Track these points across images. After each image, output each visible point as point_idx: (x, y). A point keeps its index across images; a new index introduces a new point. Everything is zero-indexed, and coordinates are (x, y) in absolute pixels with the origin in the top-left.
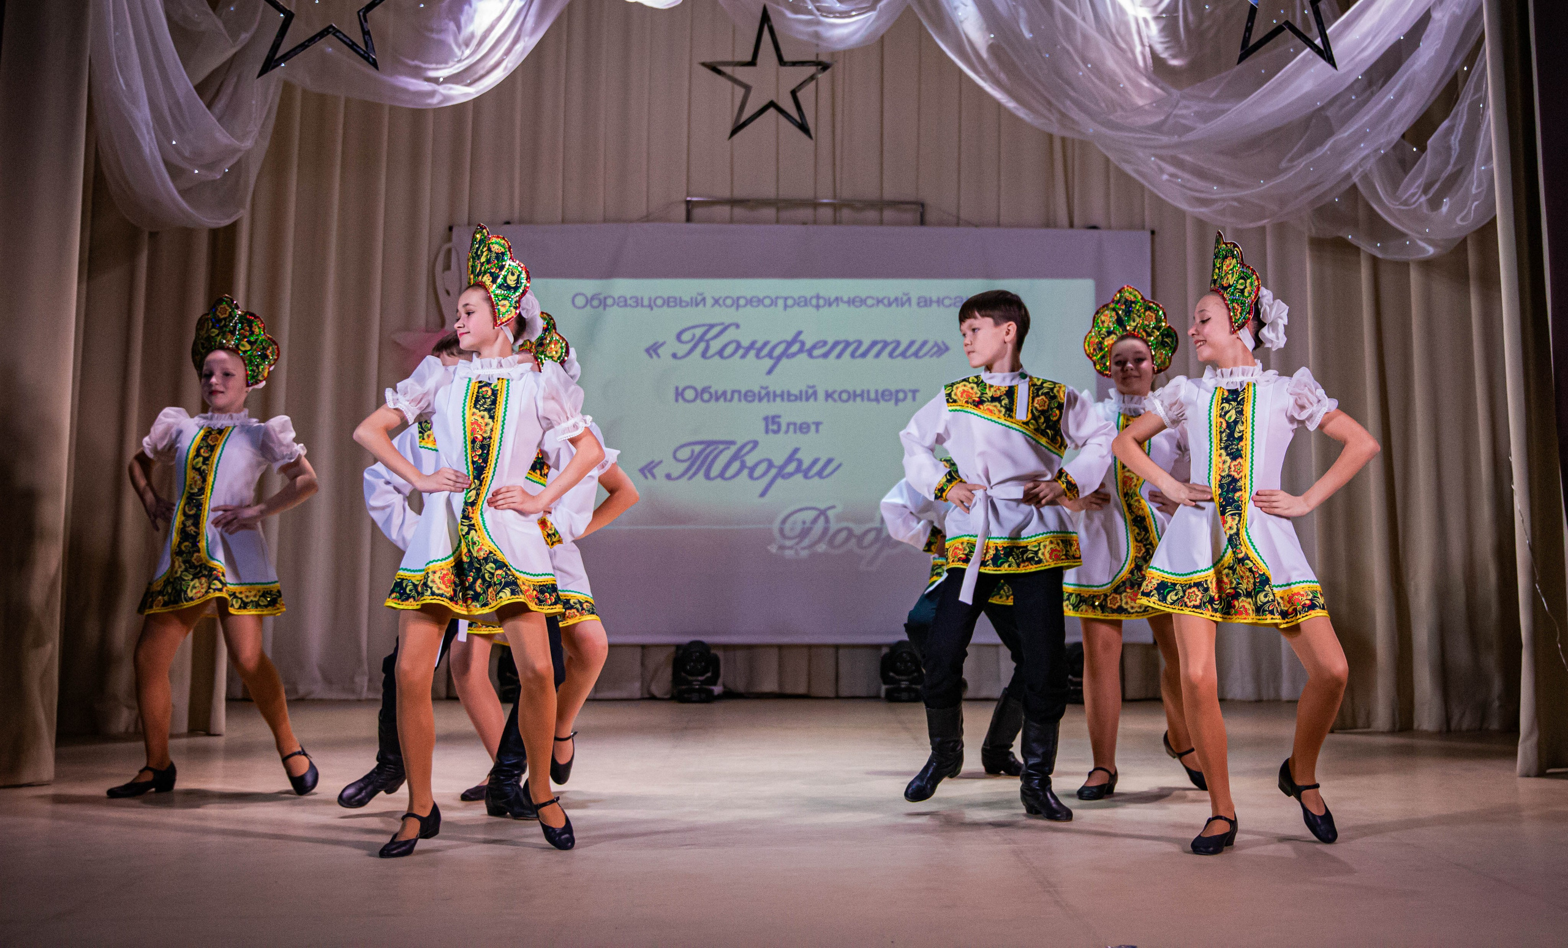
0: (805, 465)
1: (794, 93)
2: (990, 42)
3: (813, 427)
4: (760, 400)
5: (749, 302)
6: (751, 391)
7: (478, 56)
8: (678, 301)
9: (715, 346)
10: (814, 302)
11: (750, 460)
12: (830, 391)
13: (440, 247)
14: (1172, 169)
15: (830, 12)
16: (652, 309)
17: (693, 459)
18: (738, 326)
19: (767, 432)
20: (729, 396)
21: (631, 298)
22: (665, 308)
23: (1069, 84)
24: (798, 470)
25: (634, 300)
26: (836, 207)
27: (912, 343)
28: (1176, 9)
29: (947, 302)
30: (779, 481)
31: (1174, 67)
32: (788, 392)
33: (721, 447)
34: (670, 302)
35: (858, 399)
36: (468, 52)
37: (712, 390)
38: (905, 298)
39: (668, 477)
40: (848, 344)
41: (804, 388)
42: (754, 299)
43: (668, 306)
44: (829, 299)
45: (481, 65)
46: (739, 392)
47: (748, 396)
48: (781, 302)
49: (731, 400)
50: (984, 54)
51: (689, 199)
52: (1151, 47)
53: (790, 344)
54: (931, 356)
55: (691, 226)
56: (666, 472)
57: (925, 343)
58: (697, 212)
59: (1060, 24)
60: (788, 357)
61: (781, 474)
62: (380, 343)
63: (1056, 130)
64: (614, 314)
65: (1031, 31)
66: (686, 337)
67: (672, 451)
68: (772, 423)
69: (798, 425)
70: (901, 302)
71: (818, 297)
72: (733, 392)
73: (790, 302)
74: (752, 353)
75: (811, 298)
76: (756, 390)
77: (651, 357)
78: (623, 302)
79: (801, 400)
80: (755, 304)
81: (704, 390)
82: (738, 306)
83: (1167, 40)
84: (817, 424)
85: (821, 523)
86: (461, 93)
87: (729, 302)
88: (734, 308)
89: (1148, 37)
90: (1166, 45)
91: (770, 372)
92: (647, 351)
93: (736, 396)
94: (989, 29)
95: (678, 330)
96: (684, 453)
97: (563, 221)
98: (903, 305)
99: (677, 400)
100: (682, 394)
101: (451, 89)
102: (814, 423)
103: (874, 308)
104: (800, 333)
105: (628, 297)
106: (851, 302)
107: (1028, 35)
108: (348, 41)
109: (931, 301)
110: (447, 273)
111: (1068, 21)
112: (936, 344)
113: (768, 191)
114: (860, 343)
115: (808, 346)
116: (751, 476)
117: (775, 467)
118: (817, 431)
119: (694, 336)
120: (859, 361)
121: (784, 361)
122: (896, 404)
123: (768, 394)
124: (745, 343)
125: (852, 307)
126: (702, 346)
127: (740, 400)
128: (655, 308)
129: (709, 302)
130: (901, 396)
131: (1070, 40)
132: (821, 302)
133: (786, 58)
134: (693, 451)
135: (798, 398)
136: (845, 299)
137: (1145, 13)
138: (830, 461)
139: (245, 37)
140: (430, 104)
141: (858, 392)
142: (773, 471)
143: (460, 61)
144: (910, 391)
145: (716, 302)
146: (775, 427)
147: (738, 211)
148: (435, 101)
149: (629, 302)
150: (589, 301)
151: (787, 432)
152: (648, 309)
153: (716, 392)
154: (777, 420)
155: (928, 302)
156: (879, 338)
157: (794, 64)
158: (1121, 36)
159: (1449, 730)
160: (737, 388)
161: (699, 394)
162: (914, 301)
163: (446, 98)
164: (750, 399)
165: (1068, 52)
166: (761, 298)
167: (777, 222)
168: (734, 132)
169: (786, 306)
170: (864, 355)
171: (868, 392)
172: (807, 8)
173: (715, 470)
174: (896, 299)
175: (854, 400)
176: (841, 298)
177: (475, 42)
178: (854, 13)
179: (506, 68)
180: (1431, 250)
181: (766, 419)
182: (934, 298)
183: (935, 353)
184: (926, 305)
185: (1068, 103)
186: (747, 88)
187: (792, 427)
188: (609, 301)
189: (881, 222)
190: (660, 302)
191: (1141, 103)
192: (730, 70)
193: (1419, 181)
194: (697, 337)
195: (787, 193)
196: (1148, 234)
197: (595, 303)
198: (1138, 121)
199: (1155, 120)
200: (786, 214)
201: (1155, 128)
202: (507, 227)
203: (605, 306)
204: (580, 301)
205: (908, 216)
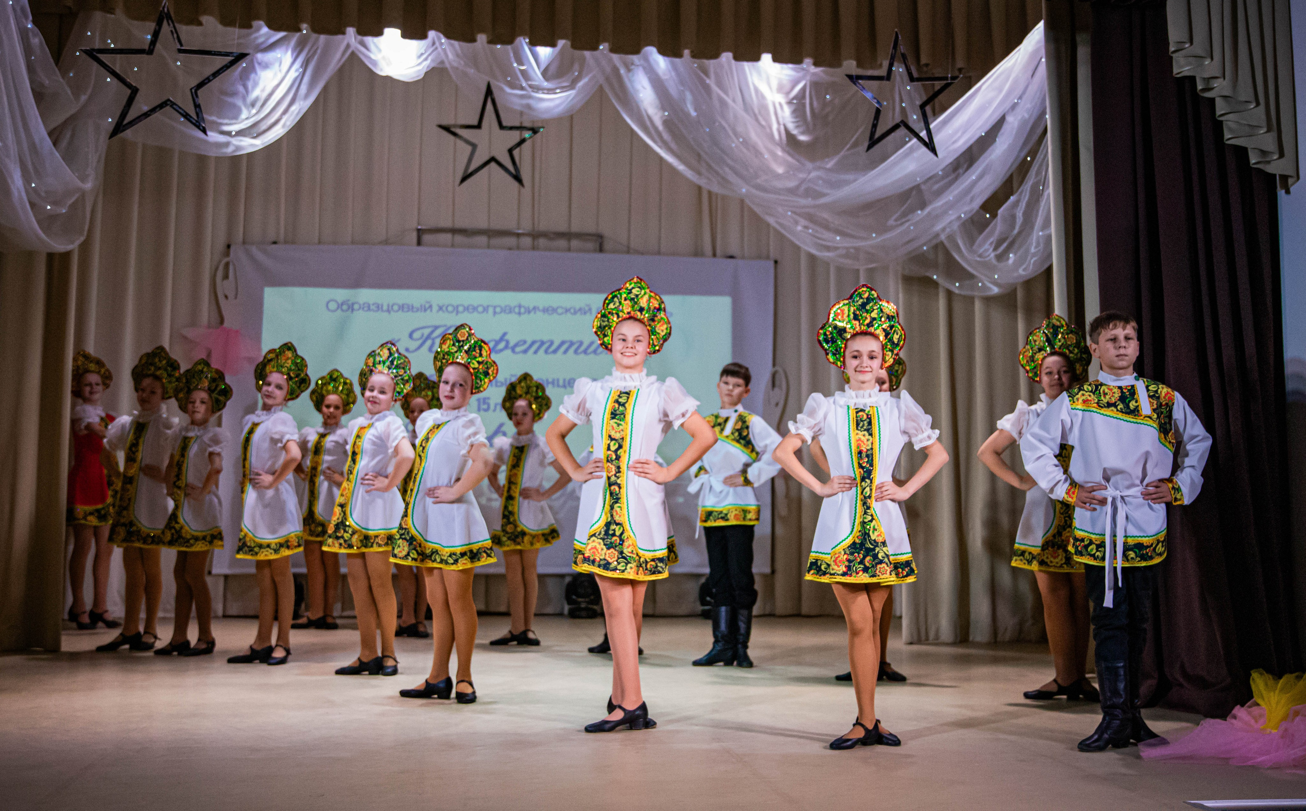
1: (510, 151)
2: (665, 118)
5: (466, 308)
7: (262, 115)
8: (410, 307)
10: (517, 310)
13: (220, 262)
14: (803, 222)
15: (537, 89)
16: (390, 313)
21: (373, 305)
22: (400, 312)
23: (727, 155)
25: (376, 306)
26: (535, 235)
28: (804, 97)
31: (803, 142)
34: (404, 308)
36: (254, 111)
38: (589, 309)
40: (543, 343)
42: (471, 307)
43: (403, 311)
44: (529, 307)
45: (264, 122)
48: (491, 310)
50: (661, 127)
51: (419, 227)
52: (784, 125)
53: (497, 343)
55: (420, 248)
58: (426, 238)
59: (716, 103)
63: (716, 189)
64: (360, 317)
65: (696, 110)
66: (416, 335)
68: (482, 405)
71: (520, 306)
73: (498, 310)
75: (515, 307)
78: (364, 306)
80: (470, 310)
82: (458, 313)
83: (797, 120)
86: (250, 145)
87: (450, 309)
88: (454, 313)
89: (783, 118)
90: (796, 124)
94: (663, 108)
95: (410, 330)
97: (320, 243)
98: (585, 313)
101: (241, 141)
103: (564, 315)
104: (505, 334)
105: (371, 303)
106: (545, 310)
107: (693, 114)
108: (182, 112)
110: (226, 281)
111: (723, 103)
113: (482, 224)
114: (552, 343)
115: (512, 344)
119: (423, 335)
120: (551, 356)
125: (546, 315)
126: (429, 343)
128: (392, 312)
129: (435, 308)
131: (723, 117)
132: (522, 310)
133: (504, 124)
136: (541, 308)
137: (780, 99)
139: (83, 98)
140: (226, 153)
141: (551, 382)
143: (247, 119)
146: (485, 408)
147: (459, 238)
148: (229, 150)
149: (372, 307)
150: (339, 306)
151: (494, 411)
152: (387, 313)
154: (486, 403)
156: (567, 338)
157: (511, 128)
158: (762, 116)
159: (996, 642)
163: (238, 148)
165: (724, 128)
166: (474, 305)
167: (489, 247)
168: (464, 179)
169: (495, 313)
170: (555, 351)
171: (558, 380)
172: (521, 85)
174: (582, 309)
176: (538, 308)
177: (259, 104)
178: (558, 91)
179: (284, 126)
180: (995, 290)
185: (727, 169)
186: (474, 146)
188: (356, 307)
189: (569, 250)
190: (396, 308)
191: (780, 170)
192: (460, 132)
193: (991, 240)
194: (425, 335)
195: (497, 225)
196: (772, 263)
197: (345, 307)
198: (779, 184)
199: (792, 184)
200: (496, 241)
201: (792, 191)
202: (274, 246)
203: (353, 310)
204: (333, 306)
205: (590, 245)
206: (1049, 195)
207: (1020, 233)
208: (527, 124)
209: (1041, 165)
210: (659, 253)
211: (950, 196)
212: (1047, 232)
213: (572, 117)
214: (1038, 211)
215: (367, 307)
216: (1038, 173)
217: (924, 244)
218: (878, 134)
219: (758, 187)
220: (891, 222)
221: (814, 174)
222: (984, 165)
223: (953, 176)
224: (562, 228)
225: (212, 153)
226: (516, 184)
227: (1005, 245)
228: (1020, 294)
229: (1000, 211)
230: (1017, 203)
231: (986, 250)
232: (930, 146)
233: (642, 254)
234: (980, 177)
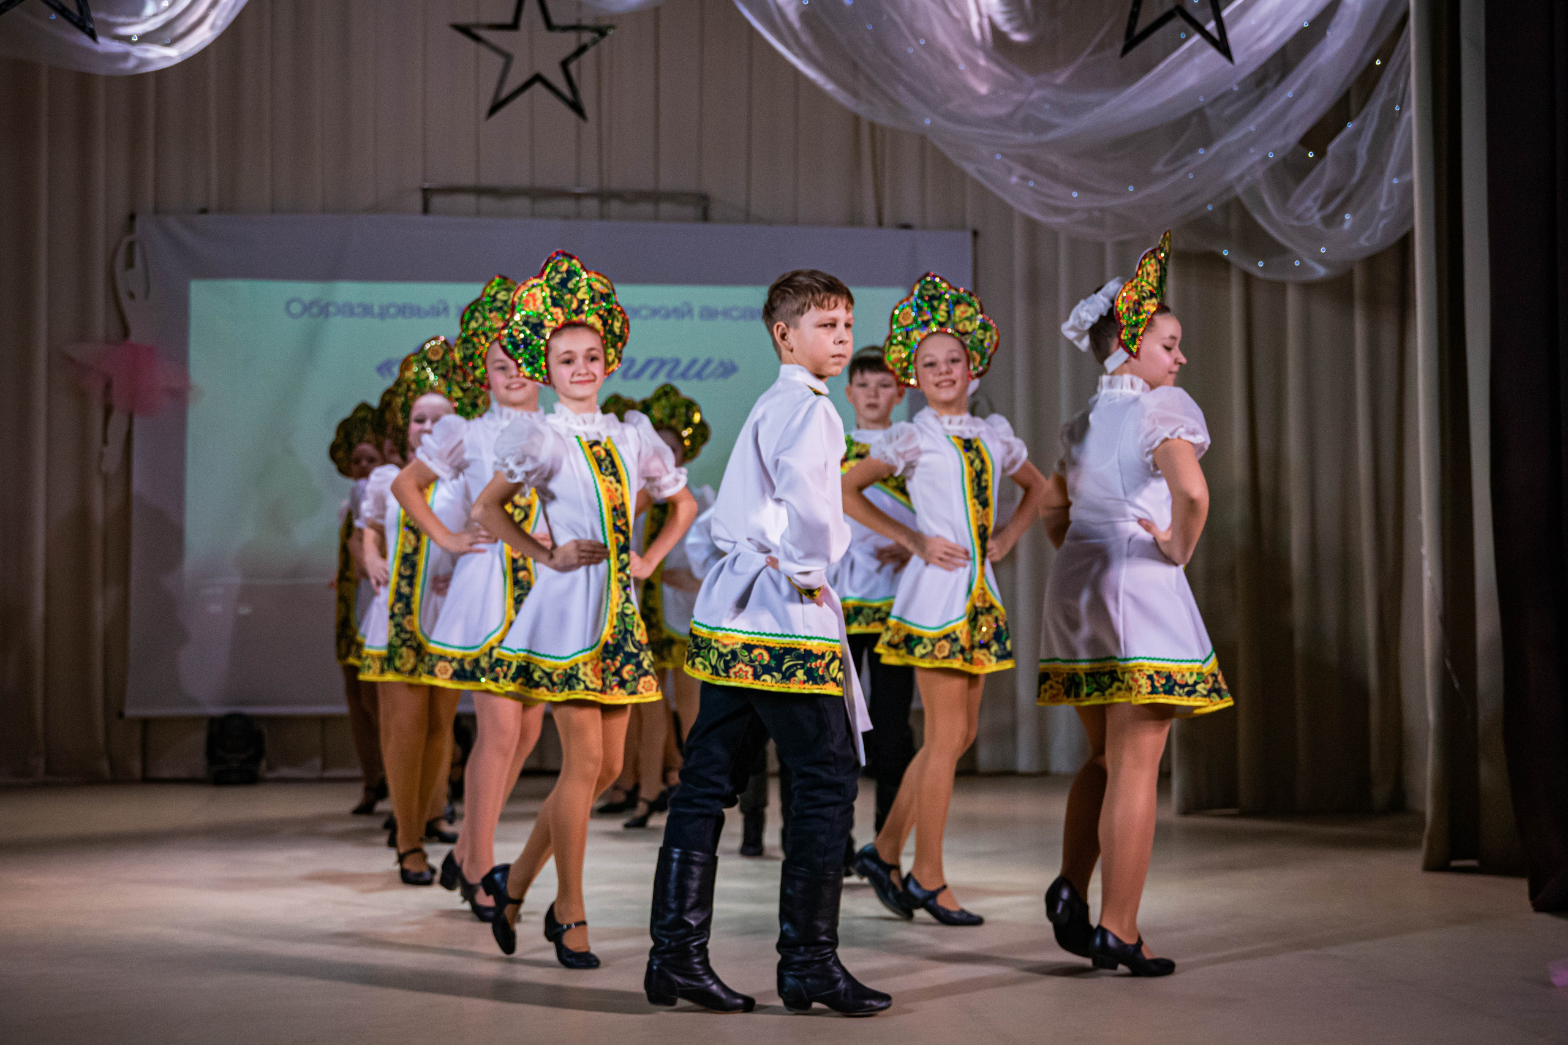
1: (564, 65)
2: (803, 7)
7: (174, 12)
8: (415, 310)
13: (119, 242)
14: (1020, 170)
16: (383, 319)
21: (358, 306)
22: (398, 316)
23: (901, 65)
25: (362, 307)
26: (604, 196)
27: (694, 362)
29: (739, 315)
34: (405, 311)
36: (165, 4)
38: (685, 308)
43: (404, 315)
45: (181, 21)
50: (797, 25)
51: (426, 186)
52: (990, 18)
54: (717, 378)
55: (428, 218)
57: (707, 363)
58: (437, 201)
63: (883, 119)
64: (338, 324)
77: (380, 375)
86: (160, 57)
90: (1007, 16)
98: (683, 317)
101: (147, 50)
105: (355, 304)
107: (848, 2)
108: (56, 4)
109: (717, 313)
110: (131, 271)
112: (722, 362)
113: (522, 179)
128: (386, 317)
133: (556, 20)
140: (124, 70)
143: (155, 15)
147: (487, 202)
148: (131, 64)
149: (356, 310)
150: (306, 309)
152: (379, 319)
155: (713, 314)
156: (654, 356)
157: (565, 29)
162: (696, 313)
163: (144, 62)
165: (895, 24)
167: (533, 215)
168: (494, 109)
170: (638, 375)
174: (675, 310)
179: (213, 27)
180: (1321, 271)
182: (720, 309)
183: (721, 374)
184: (709, 317)
185: (901, 89)
186: (508, 58)
188: (332, 309)
189: (657, 218)
190: (392, 310)
191: (983, 89)
192: (484, 34)
193: (1316, 192)
195: (545, 181)
196: (969, 235)
197: (315, 310)
198: (981, 111)
199: (1001, 111)
200: (544, 206)
201: (1001, 122)
202: (203, 217)
203: (327, 315)
204: (296, 308)
205: (689, 211)
206: (1410, 118)
207: (1361, 181)
208: (587, 21)
209: (1397, 74)
210: (795, 222)
211: (1251, 125)
212: (1406, 178)
213: (657, 10)
214: (1391, 146)
215: (348, 310)
216: (1393, 84)
217: (1210, 202)
218: (1139, 28)
219: (951, 116)
220: (1158, 168)
221: (1035, 95)
222: (1306, 75)
223: (1256, 93)
224: (646, 184)
225: (103, 70)
226: (572, 115)
227: (1338, 200)
228: (1359, 280)
229: (1332, 147)
230: (1358, 134)
231: (1308, 209)
232: (1222, 46)
233: (770, 223)
234: (1299, 94)
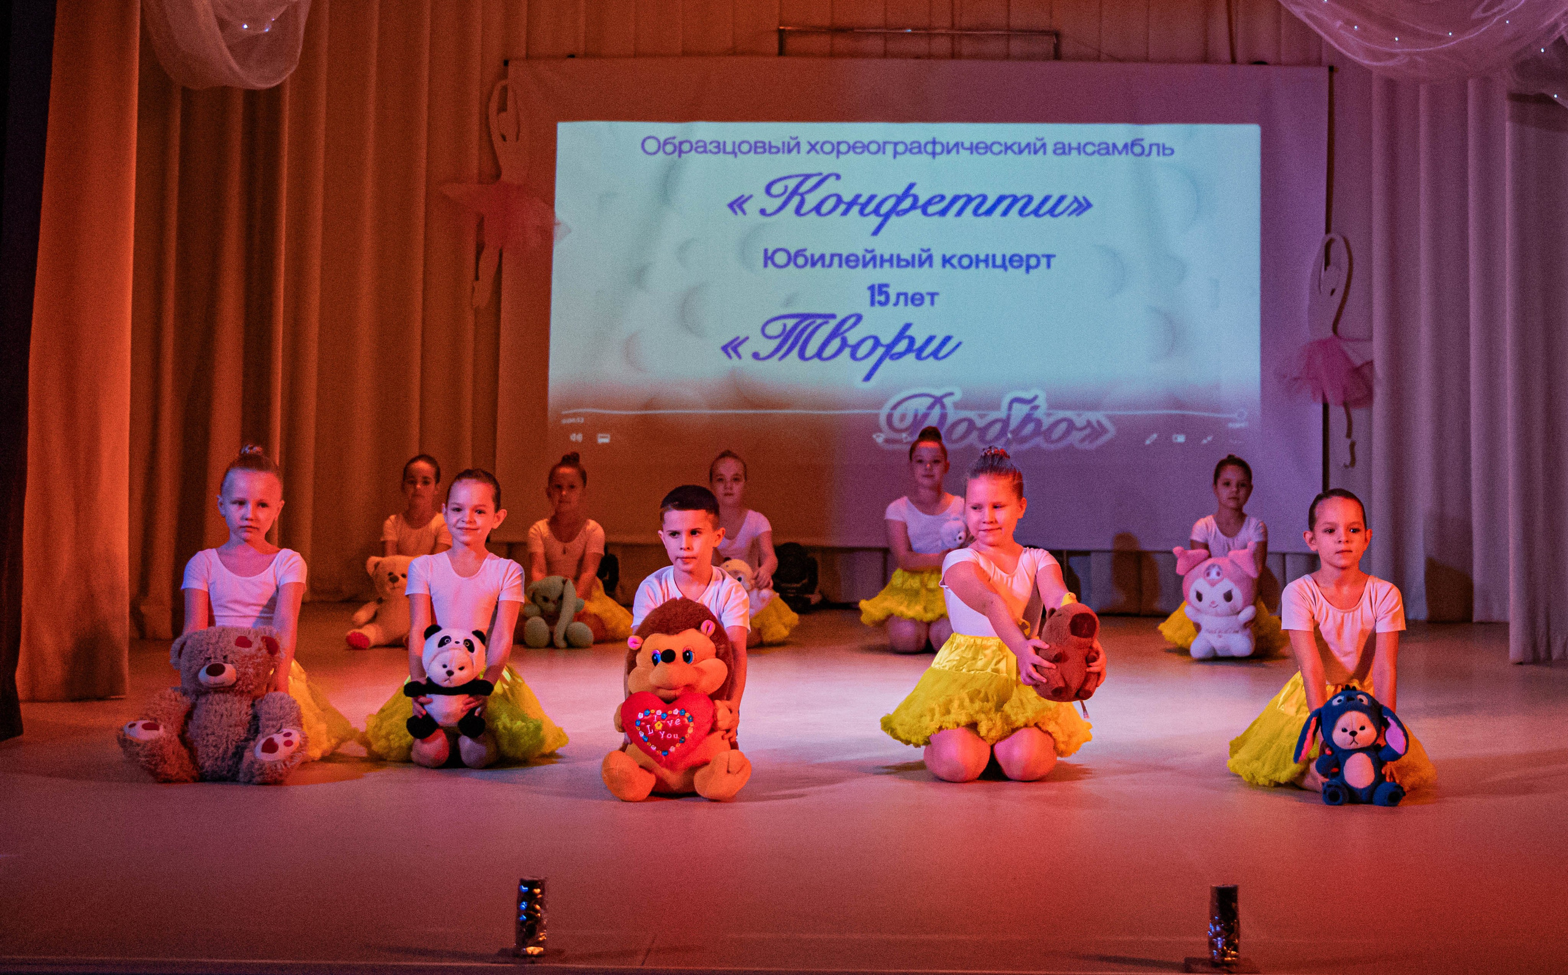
0: (918, 344)
3: (927, 299)
4: (865, 265)
5: (852, 148)
6: (853, 255)
8: (767, 147)
9: (812, 200)
10: (930, 148)
11: (853, 337)
12: (948, 256)
13: (494, 85)
16: (736, 156)
17: (786, 335)
18: (838, 177)
19: (872, 303)
20: (827, 261)
21: (711, 143)
22: (752, 154)
24: (909, 350)
25: (715, 144)
26: (956, 36)
27: (1047, 199)
29: (1090, 149)
30: (887, 362)
32: (898, 256)
33: (819, 321)
34: (760, 147)
35: (982, 265)
37: (808, 254)
38: (1039, 144)
39: (756, 356)
40: (970, 199)
41: (917, 252)
42: (858, 145)
43: (756, 152)
44: (948, 143)
46: (840, 256)
47: (850, 261)
48: (890, 148)
49: (830, 265)
51: (781, 28)
53: (900, 199)
54: (1070, 215)
55: (782, 59)
56: (754, 350)
57: (1062, 199)
58: (792, 43)
60: (898, 214)
61: (890, 352)
62: (428, 194)
64: (694, 160)
66: (777, 189)
67: (761, 325)
68: (879, 293)
69: (910, 295)
70: (1036, 148)
71: (934, 143)
72: (832, 256)
73: (901, 148)
74: (856, 209)
75: (926, 144)
76: (860, 253)
77: (735, 213)
78: (701, 148)
79: (913, 266)
80: (859, 150)
81: (800, 253)
82: (839, 152)
84: (933, 295)
85: (937, 411)
87: (828, 148)
88: (834, 155)
91: (876, 232)
92: (731, 206)
93: (836, 260)
95: (769, 182)
96: (775, 329)
97: (636, 55)
98: (1036, 152)
99: (766, 265)
100: (772, 258)
102: (928, 294)
103: (1003, 156)
104: (911, 186)
105: (708, 142)
106: (974, 148)
109: (1070, 148)
110: (503, 114)
112: (1076, 199)
113: (876, 19)
114: (985, 198)
115: (921, 202)
116: (853, 356)
117: (882, 345)
118: (932, 303)
119: (786, 187)
120: (983, 218)
121: (893, 218)
122: (1027, 271)
123: (874, 258)
124: (847, 198)
125: (975, 156)
126: (796, 200)
127: (840, 266)
128: (739, 154)
129: (805, 147)
130: (1033, 261)
132: (938, 149)
134: (785, 326)
135: (910, 263)
136: (967, 145)
138: (948, 339)
141: (982, 257)
142: (880, 351)
144: (1043, 256)
145: (813, 147)
146: (882, 298)
147: (840, 42)
149: (710, 147)
150: (662, 146)
151: (896, 304)
152: (732, 156)
153: (812, 256)
154: (884, 289)
155: (1067, 150)
156: (1007, 192)
160: (839, 252)
161: (792, 259)
162: (1050, 148)
164: (852, 264)
166: (866, 143)
167: (885, 55)
169: (896, 154)
170: (989, 212)
171: (994, 256)
173: (811, 350)
174: (1028, 145)
175: (977, 266)
176: (962, 144)
181: (872, 288)
182: (1074, 145)
183: (1075, 210)
184: (1064, 153)
187: (902, 298)
188: (686, 147)
189: (1007, 56)
194: (790, 190)
195: (898, 19)
196: (1325, 71)
197: (670, 150)
200: (894, 46)
202: (570, 60)
203: (681, 152)
204: (651, 146)
205: (1040, 49)
210: (1146, 60)
215: (703, 149)
224: (998, 20)
233: (1121, 61)
